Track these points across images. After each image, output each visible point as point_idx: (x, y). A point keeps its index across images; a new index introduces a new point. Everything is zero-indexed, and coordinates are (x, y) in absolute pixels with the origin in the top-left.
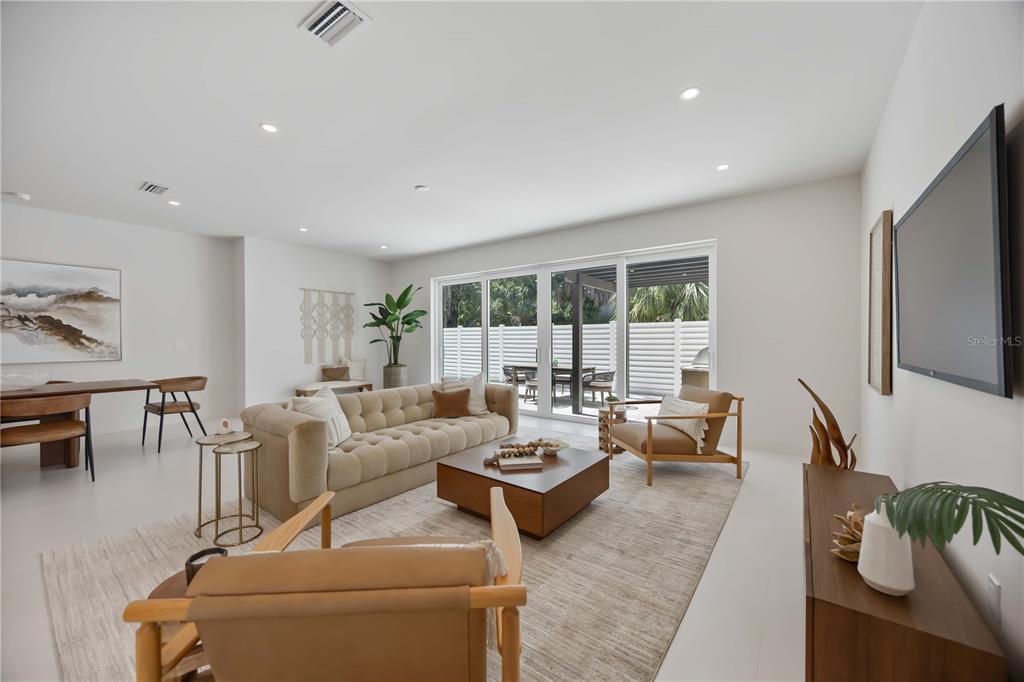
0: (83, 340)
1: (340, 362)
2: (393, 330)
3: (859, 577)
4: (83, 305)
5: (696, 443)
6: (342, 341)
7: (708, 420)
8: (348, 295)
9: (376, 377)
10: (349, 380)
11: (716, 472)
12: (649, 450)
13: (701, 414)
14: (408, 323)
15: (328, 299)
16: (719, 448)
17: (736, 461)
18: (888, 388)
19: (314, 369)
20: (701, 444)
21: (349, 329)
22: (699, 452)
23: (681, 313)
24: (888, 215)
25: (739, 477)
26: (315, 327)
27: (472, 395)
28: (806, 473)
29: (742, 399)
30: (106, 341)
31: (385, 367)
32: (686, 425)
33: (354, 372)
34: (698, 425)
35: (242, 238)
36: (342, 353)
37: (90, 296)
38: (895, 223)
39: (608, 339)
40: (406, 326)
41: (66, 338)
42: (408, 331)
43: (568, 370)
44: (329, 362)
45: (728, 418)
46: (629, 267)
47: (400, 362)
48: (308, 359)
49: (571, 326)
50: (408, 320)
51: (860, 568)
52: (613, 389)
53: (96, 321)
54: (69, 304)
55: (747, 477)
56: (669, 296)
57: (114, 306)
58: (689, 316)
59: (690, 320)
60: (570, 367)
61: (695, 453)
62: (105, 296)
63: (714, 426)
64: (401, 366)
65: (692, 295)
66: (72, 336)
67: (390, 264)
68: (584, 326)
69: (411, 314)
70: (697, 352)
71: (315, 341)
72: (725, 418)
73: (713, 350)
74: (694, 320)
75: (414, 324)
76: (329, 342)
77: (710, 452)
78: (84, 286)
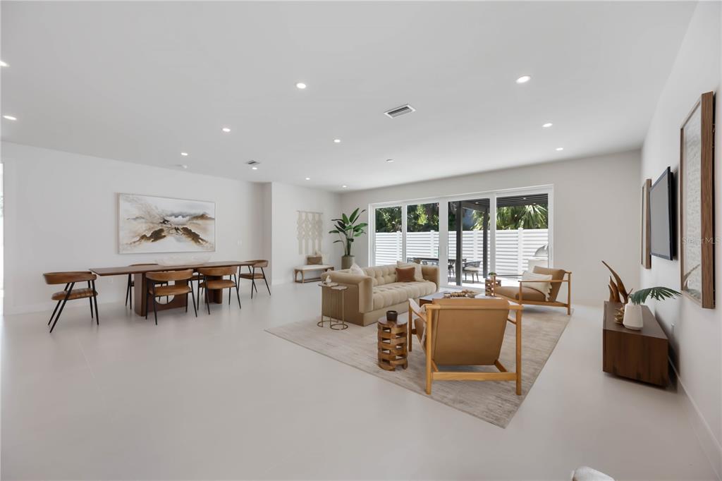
0: (200, 240)
1: (316, 253)
2: (346, 235)
3: (623, 325)
4: (200, 222)
5: (545, 295)
6: (317, 241)
7: (552, 284)
8: (320, 214)
9: (337, 262)
10: (322, 264)
11: (555, 312)
12: (520, 298)
13: (548, 280)
14: (357, 231)
15: (310, 216)
16: (557, 300)
17: (567, 306)
18: (649, 265)
19: (303, 258)
20: (548, 296)
21: (320, 235)
22: (547, 300)
23: (522, 223)
24: (649, 181)
25: (569, 314)
26: (304, 233)
27: (416, 270)
28: (605, 306)
29: (571, 273)
30: (209, 241)
31: (343, 257)
32: (539, 286)
33: (324, 260)
34: (547, 285)
35: (270, 183)
36: (317, 248)
37: (203, 217)
38: (652, 184)
39: (472, 241)
40: (355, 233)
41: (193, 239)
42: (356, 235)
43: (454, 260)
44: (311, 254)
45: (563, 283)
46: (498, 199)
47: (351, 254)
48: (301, 252)
49: (455, 232)
50: (356, 229)
51: (624, 323)
52: (479, 273)
53: (205, 230)
54: (195, 221)
55: (574, 314)
56: (513, 213)
57: (212, 222)
58: (528, 226)
59: (529, 228)
60: (455, 258)
61: (545, 301)
62: (209, 216)
63: (555, 287)
64: (352, 256)
65: (530, 212)
66: (195, 237)
67: (341, 196)
68: (464, 232)
69: (358, 226)
70: (536, 250)
71: (304, 241)
72: (560, 283)
73: (552, 247)
74: (531, 228)
75: (360, 231)
76: (310, 242)
77: (552, 301)
78: (200, 212)
